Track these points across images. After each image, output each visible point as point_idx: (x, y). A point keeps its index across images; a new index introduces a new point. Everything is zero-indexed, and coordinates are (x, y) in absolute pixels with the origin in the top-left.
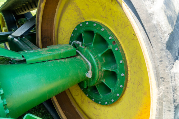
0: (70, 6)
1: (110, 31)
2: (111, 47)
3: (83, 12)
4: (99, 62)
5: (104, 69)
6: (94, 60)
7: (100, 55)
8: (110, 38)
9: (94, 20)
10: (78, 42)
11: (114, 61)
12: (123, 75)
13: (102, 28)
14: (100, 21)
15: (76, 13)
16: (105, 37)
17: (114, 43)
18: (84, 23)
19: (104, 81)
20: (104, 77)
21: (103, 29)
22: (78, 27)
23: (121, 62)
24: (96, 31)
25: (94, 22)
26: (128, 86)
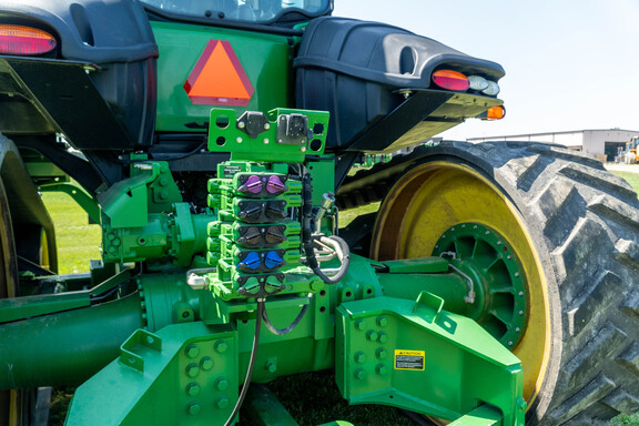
0: (434, 203)
1: (499, 234)
2: (501, 255)
3: (457, 211)
4: (484, 280)
5: (493, 291)
6: (477, 277)
7: (485, 270)
8: (499, 243)
9: (473, 221)
10: (450, 253)
11: (509, 282)
12: (521, 293)
13: (486, 230)
14: (483, 222)
15: (443, 212)
16: (492, 244)
17: (505, 249)
18: (458, 227)
19: (494, 313)
20: (495, 306)
21: (488, 232)
22: (448, 232)
23: (516, 274)
24: (477, 236)
25: (474, 224)
26: (531, 312)
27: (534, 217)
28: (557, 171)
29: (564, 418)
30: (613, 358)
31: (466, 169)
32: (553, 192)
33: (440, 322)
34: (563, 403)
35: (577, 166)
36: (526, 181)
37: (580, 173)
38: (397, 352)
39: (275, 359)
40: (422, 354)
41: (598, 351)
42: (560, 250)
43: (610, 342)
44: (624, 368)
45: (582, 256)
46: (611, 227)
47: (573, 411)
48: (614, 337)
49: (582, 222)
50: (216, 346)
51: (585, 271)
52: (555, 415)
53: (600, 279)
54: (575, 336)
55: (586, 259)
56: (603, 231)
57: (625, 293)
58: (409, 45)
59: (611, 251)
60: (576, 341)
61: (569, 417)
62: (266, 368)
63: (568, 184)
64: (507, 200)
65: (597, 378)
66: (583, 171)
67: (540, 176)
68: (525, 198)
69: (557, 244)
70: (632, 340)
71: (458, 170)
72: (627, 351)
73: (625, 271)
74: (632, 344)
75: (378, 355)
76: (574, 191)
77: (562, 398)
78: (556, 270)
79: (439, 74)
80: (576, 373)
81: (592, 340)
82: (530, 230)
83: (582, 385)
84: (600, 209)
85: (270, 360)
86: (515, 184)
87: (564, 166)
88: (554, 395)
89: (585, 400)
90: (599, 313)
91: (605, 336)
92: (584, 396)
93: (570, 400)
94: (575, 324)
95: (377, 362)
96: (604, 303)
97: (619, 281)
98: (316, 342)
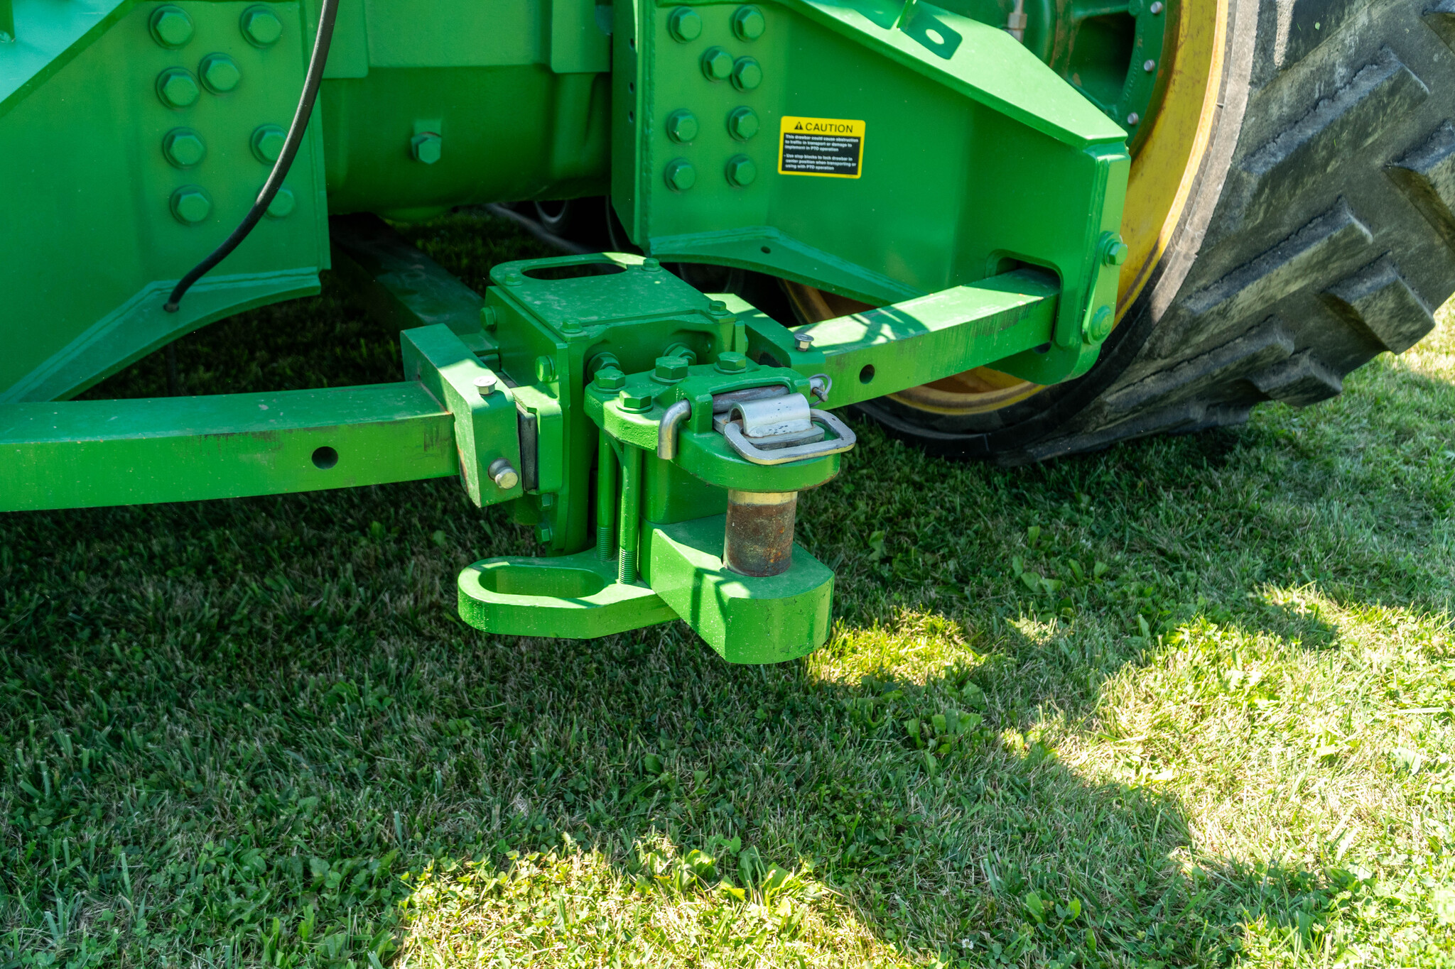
12: (1158, 5)
26: (1178, 65)
29: (1223, 314)
30: (1378, 162)
33: (914, 28)
34: (1227, 274)
38: (788, 124)
39: (436, 126)
40: (858, 128)
41: (1343, 124)
43: (1380, 102)
44: (1403, 196)
47: (1248, 298)
48: (1393, 91)
50: (244, 22)
52: (1198, 306)
54: (1286, 67)
60: (1286, 91)
61: (1235, 316)
62: (411, 153)
65: (1328, 214)
70: (1440, 116)
72: (1422, 145)
74: (1438, 129)
75: (732, 125)
77: (1225, 258)
80: (1273, 179)
81: (1332, 96)
83: (1285, 230)
85: (421, 126)
88: (1205, 244)
89: (1283, 270)
90: (1364, 17)
91: (1370, 84)
92: (1284, 258)
93: (1241, 271)
94: (1293, 33)
95: (729, 148)
98: (555, 80)
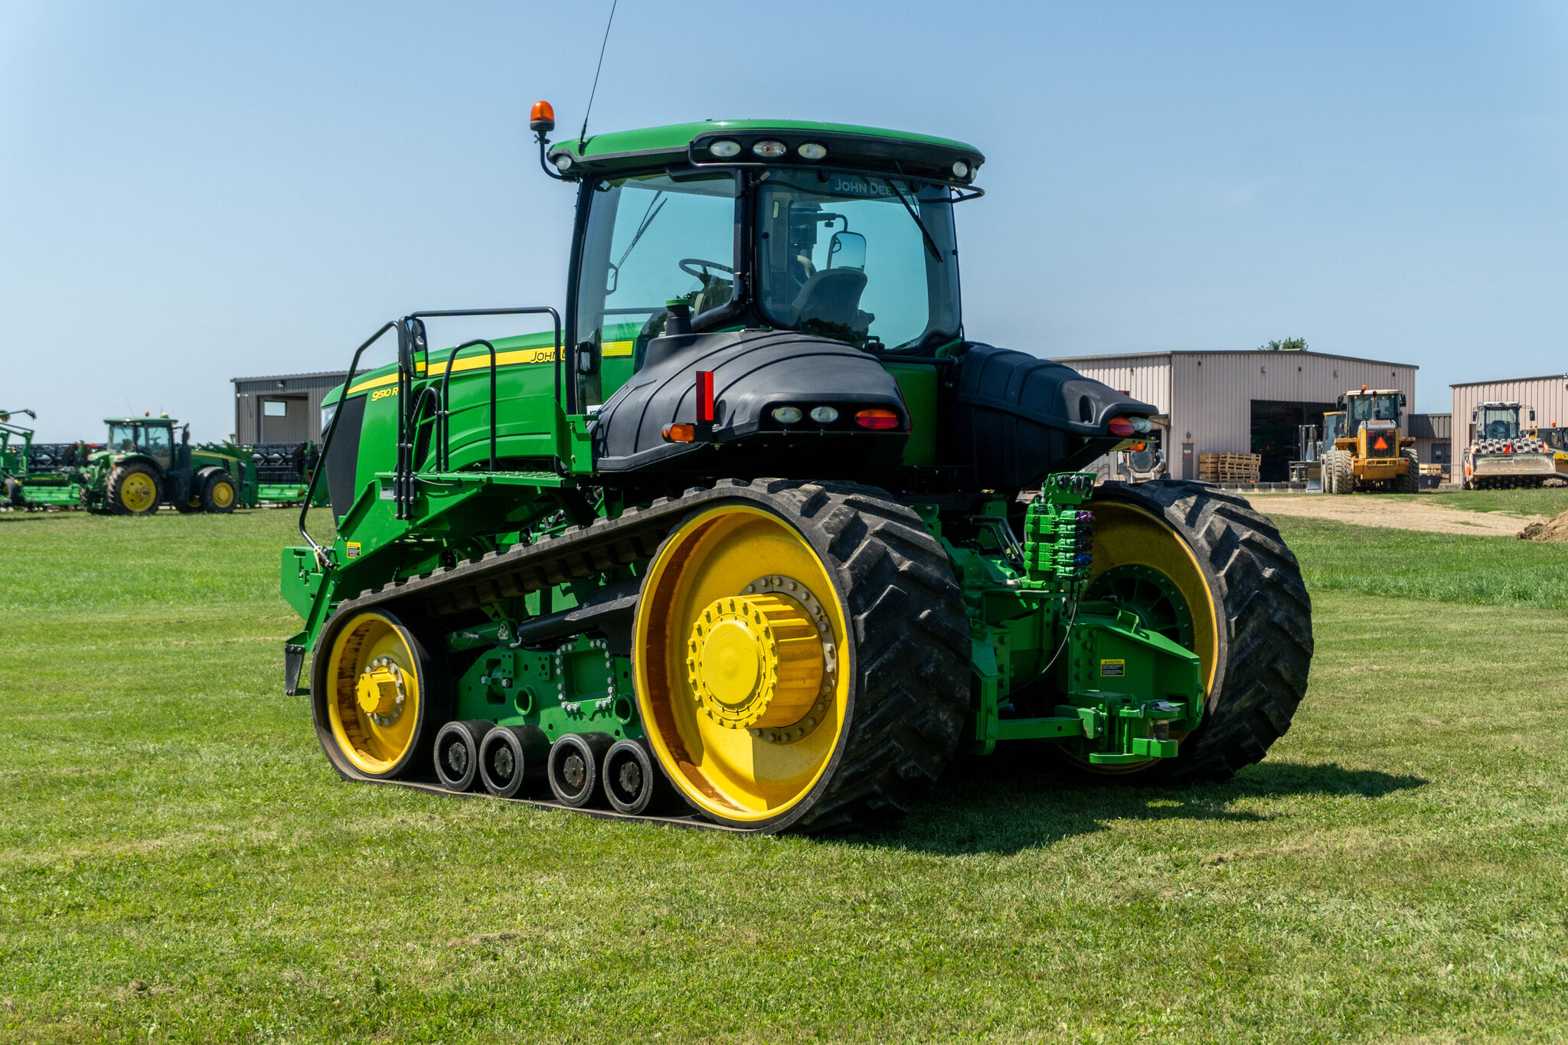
1: (1160, 572)
2: (1164, 593)
4: (1149, 619)
5: (1159, 628)
6: (1143, 616)
7: (1150, 610)
8: (1161, 581)
9: (1134, 561)
12: (1186, 625)
14: (1143, 563)
16: (1154, 582)
17: (1169, 586)
18: (1115, 570)
21: (1150, 572)
23: (1181, 608)
25: (1135, 565)
27: (1202, 548)
28: (1213, 510)
29: (1230, 712)
31: (1134, 509)
32: (1213, 528)
33: (1137, 632)
35: (1229, 506)
36: (1192, 518)
37: (1232, 513)
41: (1253, 654)
42: (1222, 573)
43: (1261, 647)
45: (1238, 578)
46: (1259, 558)
48: (1263, 645)
49: (1236, 552)
51: (1241, 591)
52: (1223, 709)
53: (1251, 597)
54: (1236, 638)
55: (1241, 581)
56: (1252, 559)
57: (1271, 611)
58: (1086, 394)
59: (1259, 575)
60: (1236, 645)
63: (1223, 521)
64: (1176, 536)
65: (1254, 680)
66: (1234, 510)
67: (1200, 515)
68: (1193, 533)
69: (1220, 568)
71: (1125, 509)
73: (1270, 593)
75: (1090, 663)
76: (1228, 528)
78: (1220, 588)
79: (1113, 422)
81: (1248, 646)
82: (1199, 559)
83: (1243, 685)
84: (1249, 543)
86: (1184, 522)
87: (1218, 506)
88: (1221, 691)
89: (1244, 698)
90: (1252, 625)
91: (1257, 642)
92: (1244, 693)
93: (1233, 698)
94: (1235, 629)
95: (1089, 668)
96: (1255, 615)
97: (1266, 599)
